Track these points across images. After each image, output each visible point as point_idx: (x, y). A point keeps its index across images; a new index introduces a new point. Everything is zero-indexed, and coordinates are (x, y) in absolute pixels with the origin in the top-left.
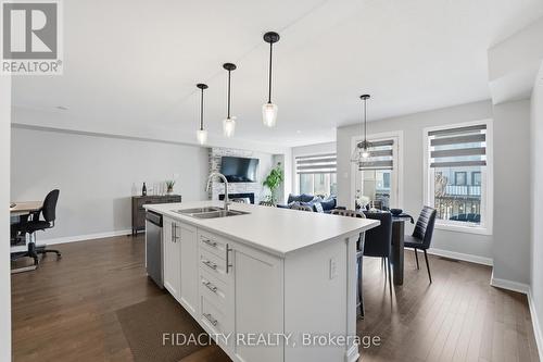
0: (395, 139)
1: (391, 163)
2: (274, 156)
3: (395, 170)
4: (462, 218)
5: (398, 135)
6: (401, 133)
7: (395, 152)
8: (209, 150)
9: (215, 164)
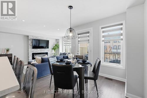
0: (90, 31)
1: (89, 40)
2: (56, 40)
3: (90, 43)
4: (113, 62)
5: (91, 29)
6: (92, 28)
7: (90, 36)
8: (28, 36)
9: (30, 42)
